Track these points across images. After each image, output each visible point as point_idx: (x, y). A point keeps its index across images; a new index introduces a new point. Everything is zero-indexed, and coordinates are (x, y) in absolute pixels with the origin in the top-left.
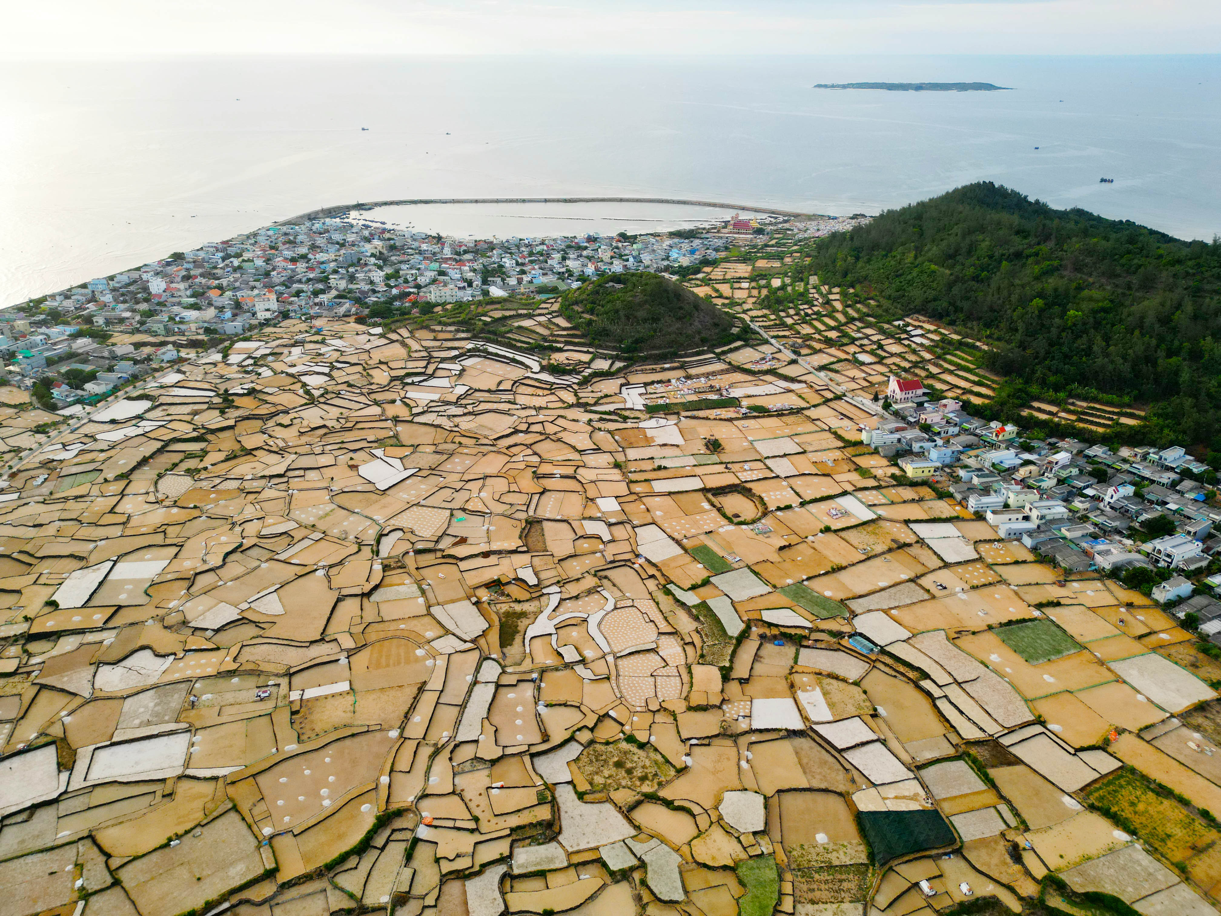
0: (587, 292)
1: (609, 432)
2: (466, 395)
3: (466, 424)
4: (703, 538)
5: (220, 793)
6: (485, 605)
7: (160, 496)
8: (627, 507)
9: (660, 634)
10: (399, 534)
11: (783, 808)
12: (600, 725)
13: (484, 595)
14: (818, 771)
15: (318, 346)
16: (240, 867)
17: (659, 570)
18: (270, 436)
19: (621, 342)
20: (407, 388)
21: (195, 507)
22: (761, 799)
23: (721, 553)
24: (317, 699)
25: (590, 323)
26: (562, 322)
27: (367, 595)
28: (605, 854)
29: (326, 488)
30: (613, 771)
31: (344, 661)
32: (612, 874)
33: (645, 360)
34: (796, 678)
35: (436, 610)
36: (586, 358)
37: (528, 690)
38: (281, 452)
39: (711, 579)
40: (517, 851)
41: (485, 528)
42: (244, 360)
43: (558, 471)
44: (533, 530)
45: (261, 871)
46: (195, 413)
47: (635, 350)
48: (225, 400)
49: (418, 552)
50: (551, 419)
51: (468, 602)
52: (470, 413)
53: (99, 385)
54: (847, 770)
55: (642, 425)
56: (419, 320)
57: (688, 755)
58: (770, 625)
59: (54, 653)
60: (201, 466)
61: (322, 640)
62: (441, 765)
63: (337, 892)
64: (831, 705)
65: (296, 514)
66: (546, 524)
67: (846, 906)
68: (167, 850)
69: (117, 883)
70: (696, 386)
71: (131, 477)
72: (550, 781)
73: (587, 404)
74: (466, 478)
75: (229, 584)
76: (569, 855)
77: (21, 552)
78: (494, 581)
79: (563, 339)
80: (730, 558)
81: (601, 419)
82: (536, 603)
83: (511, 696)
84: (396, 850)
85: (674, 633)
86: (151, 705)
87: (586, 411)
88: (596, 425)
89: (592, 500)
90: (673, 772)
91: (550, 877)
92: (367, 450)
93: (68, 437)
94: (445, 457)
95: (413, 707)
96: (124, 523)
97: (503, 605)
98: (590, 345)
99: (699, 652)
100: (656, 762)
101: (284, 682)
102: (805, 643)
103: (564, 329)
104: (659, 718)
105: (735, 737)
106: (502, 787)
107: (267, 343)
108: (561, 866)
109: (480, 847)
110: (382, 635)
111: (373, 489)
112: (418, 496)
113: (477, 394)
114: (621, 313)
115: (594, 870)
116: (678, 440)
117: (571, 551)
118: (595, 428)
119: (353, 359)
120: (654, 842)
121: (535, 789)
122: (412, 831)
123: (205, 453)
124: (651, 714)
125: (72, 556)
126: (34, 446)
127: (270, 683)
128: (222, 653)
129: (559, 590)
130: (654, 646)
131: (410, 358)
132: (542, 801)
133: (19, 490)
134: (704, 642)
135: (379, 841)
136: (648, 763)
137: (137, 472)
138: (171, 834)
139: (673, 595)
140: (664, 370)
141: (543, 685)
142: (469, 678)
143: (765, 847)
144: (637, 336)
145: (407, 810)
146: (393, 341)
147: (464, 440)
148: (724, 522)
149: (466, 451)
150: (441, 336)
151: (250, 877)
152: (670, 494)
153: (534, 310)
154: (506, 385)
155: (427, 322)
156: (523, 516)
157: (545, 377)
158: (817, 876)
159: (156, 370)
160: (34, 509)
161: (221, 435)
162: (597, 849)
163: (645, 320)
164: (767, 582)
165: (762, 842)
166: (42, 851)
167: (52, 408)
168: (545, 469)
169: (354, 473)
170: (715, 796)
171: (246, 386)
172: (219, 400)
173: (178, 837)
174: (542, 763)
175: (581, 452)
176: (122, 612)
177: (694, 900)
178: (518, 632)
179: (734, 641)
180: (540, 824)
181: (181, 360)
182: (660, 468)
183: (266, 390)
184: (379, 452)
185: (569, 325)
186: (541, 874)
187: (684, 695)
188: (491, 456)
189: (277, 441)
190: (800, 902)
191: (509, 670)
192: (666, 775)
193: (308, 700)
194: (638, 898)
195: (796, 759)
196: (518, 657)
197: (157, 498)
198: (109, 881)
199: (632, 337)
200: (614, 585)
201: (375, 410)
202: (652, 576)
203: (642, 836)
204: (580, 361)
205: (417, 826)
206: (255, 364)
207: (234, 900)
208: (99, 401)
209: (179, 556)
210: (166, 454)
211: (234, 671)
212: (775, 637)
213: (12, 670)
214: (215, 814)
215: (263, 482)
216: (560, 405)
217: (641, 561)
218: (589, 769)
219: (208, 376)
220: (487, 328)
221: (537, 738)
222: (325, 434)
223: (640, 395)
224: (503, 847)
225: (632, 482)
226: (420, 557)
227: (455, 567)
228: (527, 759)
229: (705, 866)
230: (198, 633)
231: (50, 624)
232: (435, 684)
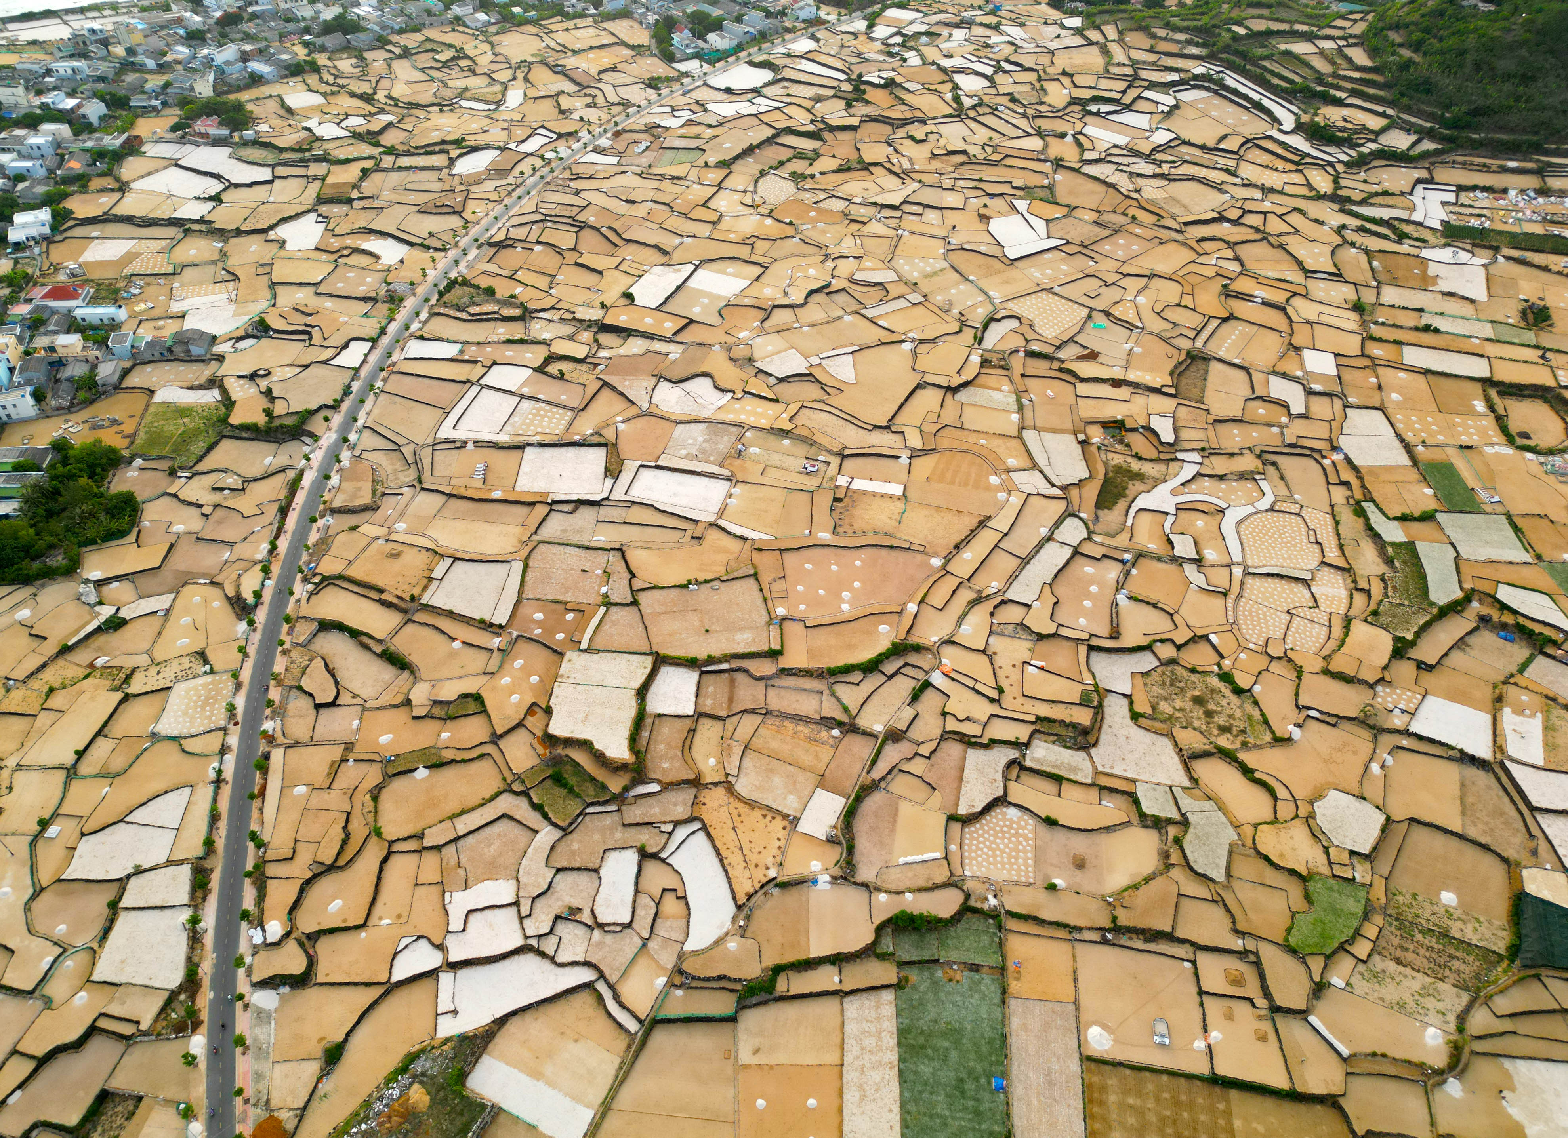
0: (1423, 10)
1: (1367, 252)
2: (1167, 147)
3: (1152, 190)
4: (1452, 452)
5: (745, 555)
6: (1094, 449)
7: (758, 200)
8: (1347, 375)
9: (1323, 563)
10: (1014, 324)
11: (1408, 840)
12: (1191, 646)
13: (1097, 436)
14: (1486, 819)
15: (988, 32)
16: (747, 636)
17: (1360, 478)
18: (896, 150)
19: (1447, 107)
20: (1088, 119)
21: (791, 223)
22: (1382, 819)
23: (1471, 482)
24: (864, 493)
25: (1406, 65)
26: (1359, 56)
27: (953, 390)
28: (1141, 792)
29: (943, 238)
30: (1188, 705)
31: (904, 460)
32: (1142, 815)
33: (1476, 147)
34: (1511, 692)
35: (1029, 435)
36: (1375, 123)
37: (1113, 572)
38: (903, 175)
39: (1438, 516)
40: (1036, 742)
41: (1128, 347)
42: (891, 36)
43: (1261, 293)
44: (1193, 368)
45: (765, 648)
46: (818, 99)
47: (1467, 126)
48: (856, 89)
49: (1031, 354)
50: (1280, 210)
51: (1072, 437)
52: (1162, 176)
53: (723, 37)
54: (1531, 835)
55: (1425, 253)
56: (1140, 15)
57: (1298, 726)
58: (1504, 607)
59: (622, 351)
60: (808, 172)
61: (888, 427)
62: (978, 618)
63: (833, 700)
64: (1549, 746)
65: (900, 263)
66: (1215, 366)
67: (1445, 987)
68: (684, 591)
69: (635, 603)
70: (1550, 209)
71: (733, 167)
72: (1103, 685)
73: (1348, 200)
74: (1126, 269)
75: (806, 329)
76: (1097, 773)
77: (609, 228)
78: (1116, 422)
79: (1349, 86)
80: (1483, 495)
81: (1361, 229)
82: (1162, 467)
83: (1089, 569)
84: (903, 686)
85: (1347, 570)
86: (701, 439)
87: (1342, 211)
88: (1349, 235)
89: (1297, 349)
90: (1268, 738)
91: (1065, 786)
92: (1008, 198)
93: (679, 100)
94: (1107, 232)
95: (966, 540)
96: (714, 223)
97: (1116, 456)
98: (1391, 104)
99: (1373, 606)
100: (1250, 718)
101: (835, 461)
102: (1550, 650)
103: (1359, 69)
104: (1275, 667)
105: (1377, 731)
106: (1042, 668)
107: (926, 15)
108: (1083, 780)
109: (996, 722)
110: (956, 445)
111: (999, 254)
112: (1053, 279)
113: (1184, 149)
114: (1470, 58)
115: (1122, 802)
116: (1479, 293)
117: (1238, 414)
118: (1345, 241)
119: (1028, 62)
120: (1208, 805)
121: (1081, 687)
122: (927, 672)
123: (816, 155)
124: (1268, 659)
125: (656, 247)
126: (643, 103)
127: (821, 458)
128: (780, 407)
129: (1200, 460)
130: (1308, 576)
131: (1106, 74)
132: (1084, 703)
133: (620, 154)
134: (1386, 595)
135: (890, 668)
136: (1238, 714)
137: (740, 162)
138: (691, 577)
139: (1367, 519)
140: (1504, 170)
141: (1134, 571)
142: (1044, 531)
143: (1361, 873)
144: (1481, 102)
145: (927, 649)
146: (1090, 43)
147: (1141, 215)
148: (1497, 437)
149: (1138, 231)
150: (1163, 46)
151: (753, 649)
152: (1427, 372)
153: (1320, 28)
154: (1232, 144)
155: (1149, 21)
156: (1186, 344)
157: (1298, 142)
158: (1419, 937)
159: (788, 30)
160: (629, 181)
161: (841, 136)
162: (1134, 781)
163: (1507, 77)
164: (1528, 547)
165: (1358, 867)
166: (579, 547)
167: (669, 58)
168: (1243, 285)
169: (983, 227)
170: (1315, 787)
171: (884, 75)
172: (847, 87)
173: (698, 583)
174: (1099, 662)
175: (1308, 273)
176: (693, 327)
177: (1236, 889)
178: (1125, 496)
179: (1435, 611)
180: (1074, 726)
181: (818, 22)
182: (1427, 328)
183: (906, 85)
184: (1021, 205)
185: (1368, 63)
186: (1058, 779)
187: (1325, 652)
188: (1172, 246)
189: (902, 159)
190: (1380, 954)
191: (1097, 538)
192: (1256, 737)
193: (855, 491)
194: (1166, 855)
195: (1458, 793)
196: (1114, 528)
197: (753, 200)
198: (629, 599)
199: (1470, 102)
200: (1282, 478)
201: (1035, 143)
202: (1346, 484)
203: (1197, 792)
204: (1364, 127)
205: (933, 669)
206: (903, 45)
207: (735, 664)
208: (719, 60)
209: (762, 279)
210: (775, 147)
211: (788, 432)
212: (1504, 626)
213: (581, 356)
214: (736, 575)
215: (872, 211)
216: (1304, 191)
217: (1337, 457)
218: (1157, 690)
219: (846, 51)
220: (1235, 46)
221: (1105, 632)
222: (962, 164)
223: (1444, 203)
224: (1022, 733)
225: (1372, 338)
226: (1031, 362)
227: (1071, 387)
228: (1083, 650)
229: (1266, 859)
230: (760, 376)
231: (622, 319)
232: (1001, 523)
